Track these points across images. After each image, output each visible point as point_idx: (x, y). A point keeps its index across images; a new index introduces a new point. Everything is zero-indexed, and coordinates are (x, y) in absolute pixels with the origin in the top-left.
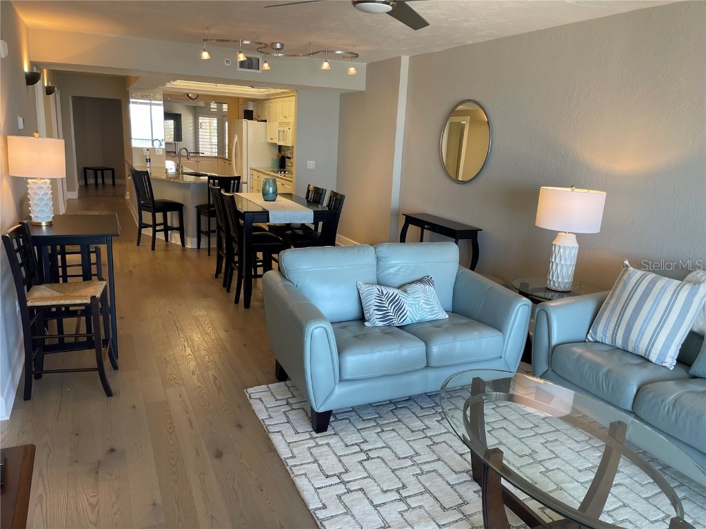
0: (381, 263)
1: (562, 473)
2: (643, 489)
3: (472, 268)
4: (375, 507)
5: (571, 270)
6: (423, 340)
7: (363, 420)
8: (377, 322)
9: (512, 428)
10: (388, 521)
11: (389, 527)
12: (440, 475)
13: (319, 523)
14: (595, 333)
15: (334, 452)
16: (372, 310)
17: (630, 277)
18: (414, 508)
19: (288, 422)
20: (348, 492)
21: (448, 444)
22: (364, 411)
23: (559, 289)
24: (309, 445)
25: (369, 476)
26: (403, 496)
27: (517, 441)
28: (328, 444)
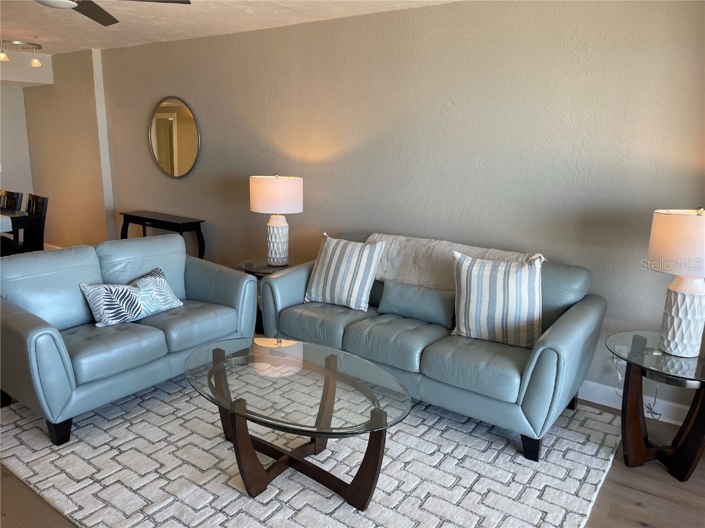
0: (104, 262)
1: (298, 413)
2: (357, 407)
3: (201, 256)
4: (135, 492)
5: (286, 246)
6: (160, 329)
7: (109, 420)
8: (110, 321)
9: (254, 390)
10: (150, 499)
11: (152, 503)
12: (195, 446)
13: (77, 523)
14: (310, 295)
15: (81, 458)
16: (102, 310)
17: (328, 245)
18: (174, 480)
19: (21, 444)
20: (104, 488)
21: (199, 419)
22: (109, 412)
23: (278, 264)
24: (52, 459)
25: (125, 467)
26: (162, 473)
27: (260, 399)
28: (73, 452)
